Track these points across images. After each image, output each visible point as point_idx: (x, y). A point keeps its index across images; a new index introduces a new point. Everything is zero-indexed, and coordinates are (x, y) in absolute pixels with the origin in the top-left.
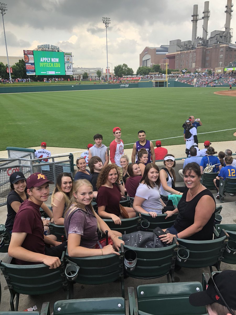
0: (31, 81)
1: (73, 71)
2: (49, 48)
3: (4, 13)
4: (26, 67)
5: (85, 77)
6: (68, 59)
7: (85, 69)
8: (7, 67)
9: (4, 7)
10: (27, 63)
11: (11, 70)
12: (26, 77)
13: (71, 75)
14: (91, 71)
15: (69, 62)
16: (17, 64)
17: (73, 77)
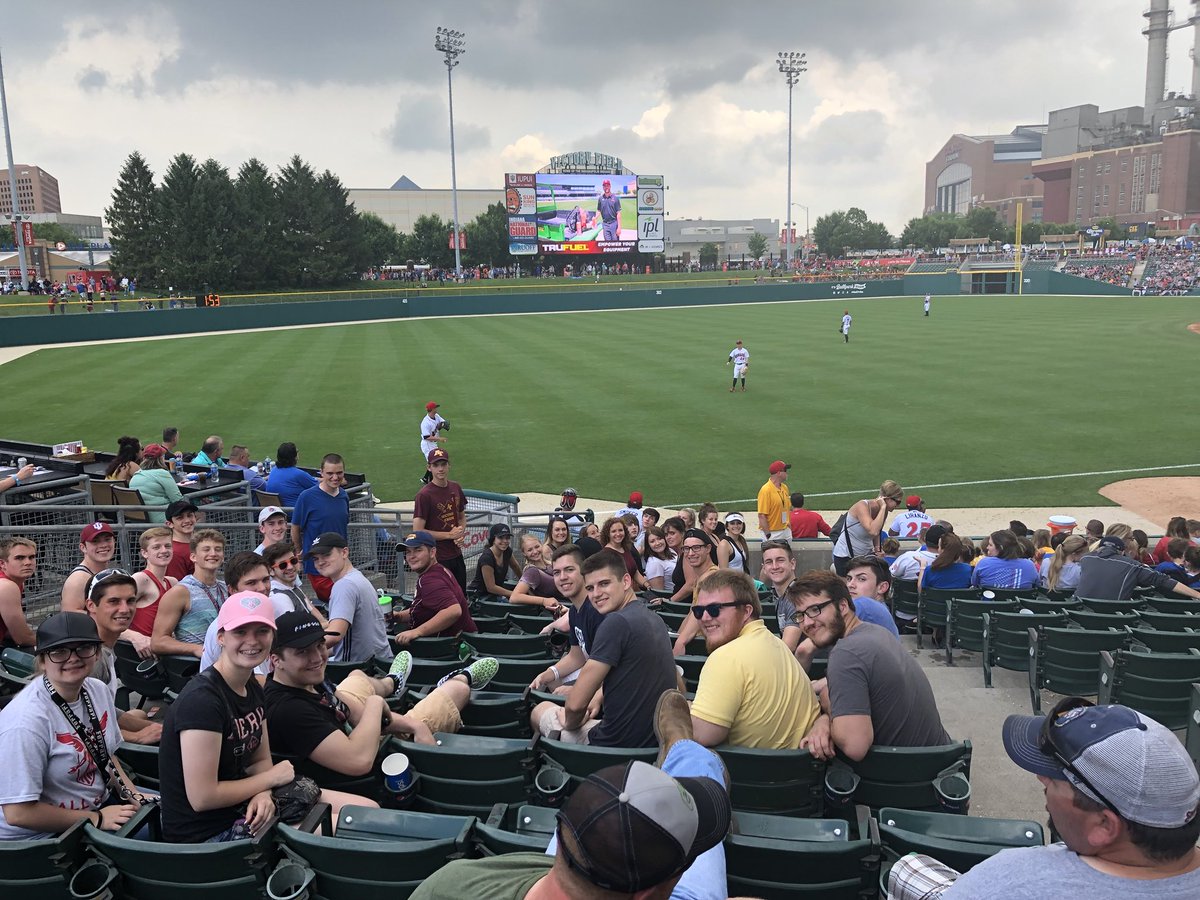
0: (521, 273)
1: (663, 240)
2: (586, 165)
3: (453, 62)
4: (508, 226)
5: (709, 255)
6: (650, 199)
7: (711, 223)
8: (449, 231)
9: (456, 41)
10: (513, 215)
11: (463, 240)
12: (505, 260)
13: (658, 254)
14: (733, 230)
15: (652, 209)
16: (481, 220)
17: (663, 258)
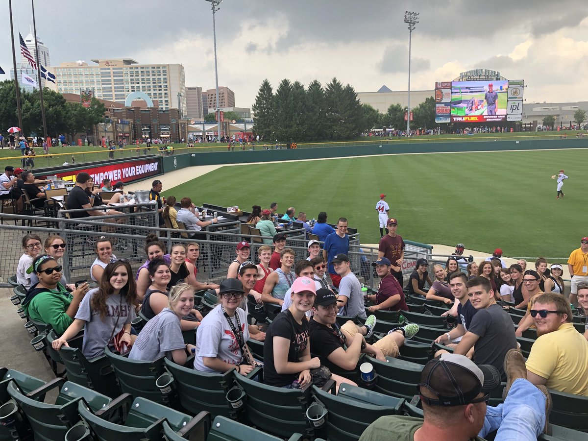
0: (440, 132)
1: (522, 114)
2: (480, 76)
3: (412, 28)
4: (435, 109)
5: (549, 122)
7: (551, 104)
8: (405, 112)
9: (414, 17)
10: (438, 103)
11: (411, 116)
12: (432, 125)
13: (518, 121)
14: (565, 108)
15: (516, 98)
16: (421, 106)
17: (521, 124)
